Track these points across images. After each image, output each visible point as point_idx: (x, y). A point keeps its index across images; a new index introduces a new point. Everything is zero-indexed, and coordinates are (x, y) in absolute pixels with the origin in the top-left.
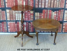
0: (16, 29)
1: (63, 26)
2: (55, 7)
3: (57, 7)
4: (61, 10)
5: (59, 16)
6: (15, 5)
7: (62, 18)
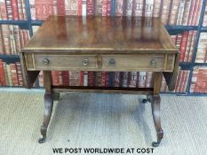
0: (61, 80)
1: (191, 75)
2: (172, 22)
3: (179, 23)
4: (190, 33)
5: (183, 48)
6: (58, 13)
7: (191, 53)
